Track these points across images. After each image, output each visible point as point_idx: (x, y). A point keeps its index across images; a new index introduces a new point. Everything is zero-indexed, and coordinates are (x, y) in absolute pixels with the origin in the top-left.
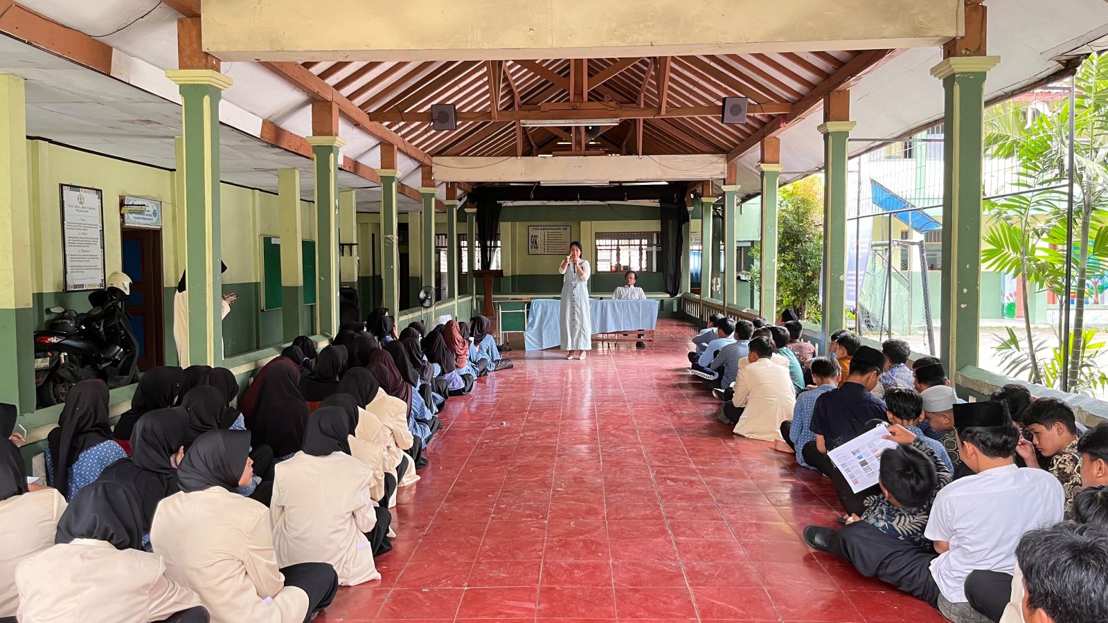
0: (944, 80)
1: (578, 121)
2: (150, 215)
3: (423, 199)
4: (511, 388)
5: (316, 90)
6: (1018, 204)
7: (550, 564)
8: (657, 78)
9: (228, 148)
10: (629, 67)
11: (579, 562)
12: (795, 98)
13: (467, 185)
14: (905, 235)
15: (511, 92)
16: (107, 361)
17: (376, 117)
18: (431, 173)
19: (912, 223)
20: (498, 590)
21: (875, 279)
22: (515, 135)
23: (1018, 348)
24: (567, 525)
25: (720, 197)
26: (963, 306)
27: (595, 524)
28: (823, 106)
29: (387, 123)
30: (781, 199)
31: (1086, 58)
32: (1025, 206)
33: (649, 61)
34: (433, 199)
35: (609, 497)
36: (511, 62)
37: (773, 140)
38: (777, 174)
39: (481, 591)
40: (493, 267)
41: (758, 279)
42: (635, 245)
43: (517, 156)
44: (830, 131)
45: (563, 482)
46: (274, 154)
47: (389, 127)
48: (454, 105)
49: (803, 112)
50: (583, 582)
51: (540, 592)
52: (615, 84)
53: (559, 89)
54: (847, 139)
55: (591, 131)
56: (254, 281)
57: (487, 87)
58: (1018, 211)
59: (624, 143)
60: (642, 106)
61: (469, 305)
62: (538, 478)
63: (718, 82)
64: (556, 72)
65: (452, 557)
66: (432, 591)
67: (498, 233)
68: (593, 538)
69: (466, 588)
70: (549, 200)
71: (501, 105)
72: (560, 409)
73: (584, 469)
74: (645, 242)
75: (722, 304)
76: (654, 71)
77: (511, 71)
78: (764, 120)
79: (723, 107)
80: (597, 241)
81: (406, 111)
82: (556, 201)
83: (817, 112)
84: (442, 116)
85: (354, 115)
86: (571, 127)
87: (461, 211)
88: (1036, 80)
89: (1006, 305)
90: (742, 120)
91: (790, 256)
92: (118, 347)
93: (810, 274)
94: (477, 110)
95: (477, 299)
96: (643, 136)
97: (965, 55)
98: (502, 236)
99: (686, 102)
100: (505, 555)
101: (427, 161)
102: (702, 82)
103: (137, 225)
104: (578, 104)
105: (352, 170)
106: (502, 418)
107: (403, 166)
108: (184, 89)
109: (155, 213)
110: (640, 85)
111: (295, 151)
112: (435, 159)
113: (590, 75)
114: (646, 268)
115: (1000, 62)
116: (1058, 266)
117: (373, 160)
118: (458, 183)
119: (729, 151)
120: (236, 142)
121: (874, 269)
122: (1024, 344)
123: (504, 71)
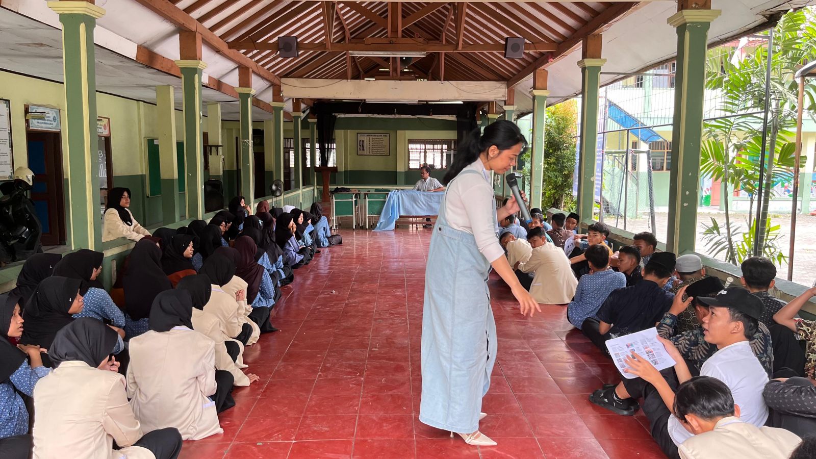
0: (677, 28)
1: (394, 53)
2: (50, 121)
3: (274, 112)
4: (340, 261)
5: (182, 22)
6: (724, 125)
7: (364, 418)
8: (455, 21)
9: (111, 68)
10: (434, 11)
11: (387, 415)
12: (561, 40)
13: (309, 100)
14: (635, 145)
15: (342, 28)
16: (15, 239)
17: (235, 45)
18: (280, 91)
19: (641, 135)
20: (320, 443)
21: (613, 178)
22: (346, 63)
23: (719, 233)
24: (379, 381)
25: (502, 114)
26: (685, 205)
27: (402, 381)
28: (581, 46)
29: (243, 51)
30: (547, 116)
31: (785, 13)
32: (729, 127)
33: (449, 7)
34: (282, 112)
35: (413, 355)
36: (342, 5)
37: (543, 71)
38: (545, 98)
39: (306, 444)
40: (331, 164)
41: (528, 177)
42: (438, 149)
43: (347, 79)
44: (586, 66)
45: (377, 343)
46: (149, 73)
47: (245, 54)
48: (297, 38)
49: (566, 50)
50: (390, 434)
51: (355, 444)
52: (423, 24)
53: (381, 27)
54: (600, 73)
55: (405, 61)
56: (140, 173)
57: (323, 25)
58: (723, 130)
59: (430, 71)
60: (444, 42)
61: (312, 193)
62: (358, 340)
63: (502, 25)
64: (378, 14)
65: (284, 413)
66: (265, 444)
67: (333, 138)
68: (400, 393)
69: (294, 442)
70: (373, 113)
71: (334, 40)
72: (377, 280)
73: (394, 332)
74: (445, 147)
75: (502, 196)
76: (454, 15)
77: (342, 12)
78: (536, 56)
79: (506, 44)
80: (410, 145)
81: (258, 41)
82: (379, 114)
83: (577, 51)
84: (287, 46)
85: (215, 44)
86: (389, 57)
87: (305, 122)
88: (745, 30)
89: (704, 196)
90: (520, 56)
91: (553, 160)
92: (24, 228)
93: (566, 173)
94: (316, 42)
95: (317, 189)
96: (444, 66)
97: (695, 8)
98: (336, 140)
99: (477, 41)
100: (327, 410)
101: (276, 81)
102: (490, 25)
103: (39, 129)
104: (394, 40)
105: (216, 88)
106: (332, 287)
107: (257, 85)
108: (64, 17)
109: (54, 119)
110: (442, 26)
111: (167, 71)
112: (283, 80)
113: (403, 17)
114: (446, 166)
115: (721, 15)
116: (750, 172)
117: (233, 80)
118: (302, 99)
119: (510, 79)
120: (117, 63)
121: (613, 170)
122: (723, 230)
123: (336, 11)
